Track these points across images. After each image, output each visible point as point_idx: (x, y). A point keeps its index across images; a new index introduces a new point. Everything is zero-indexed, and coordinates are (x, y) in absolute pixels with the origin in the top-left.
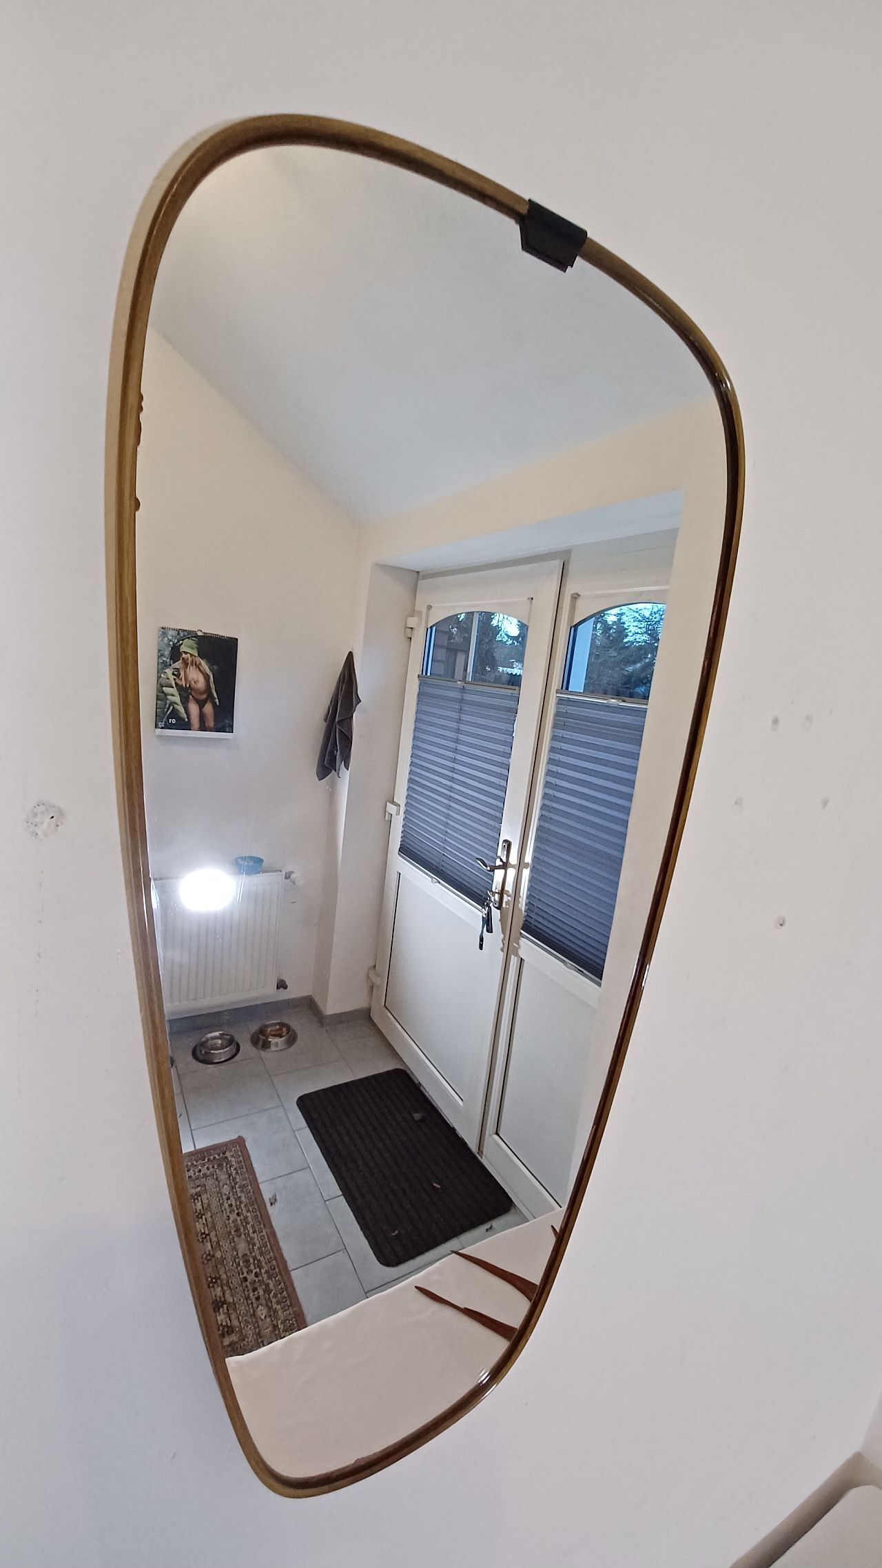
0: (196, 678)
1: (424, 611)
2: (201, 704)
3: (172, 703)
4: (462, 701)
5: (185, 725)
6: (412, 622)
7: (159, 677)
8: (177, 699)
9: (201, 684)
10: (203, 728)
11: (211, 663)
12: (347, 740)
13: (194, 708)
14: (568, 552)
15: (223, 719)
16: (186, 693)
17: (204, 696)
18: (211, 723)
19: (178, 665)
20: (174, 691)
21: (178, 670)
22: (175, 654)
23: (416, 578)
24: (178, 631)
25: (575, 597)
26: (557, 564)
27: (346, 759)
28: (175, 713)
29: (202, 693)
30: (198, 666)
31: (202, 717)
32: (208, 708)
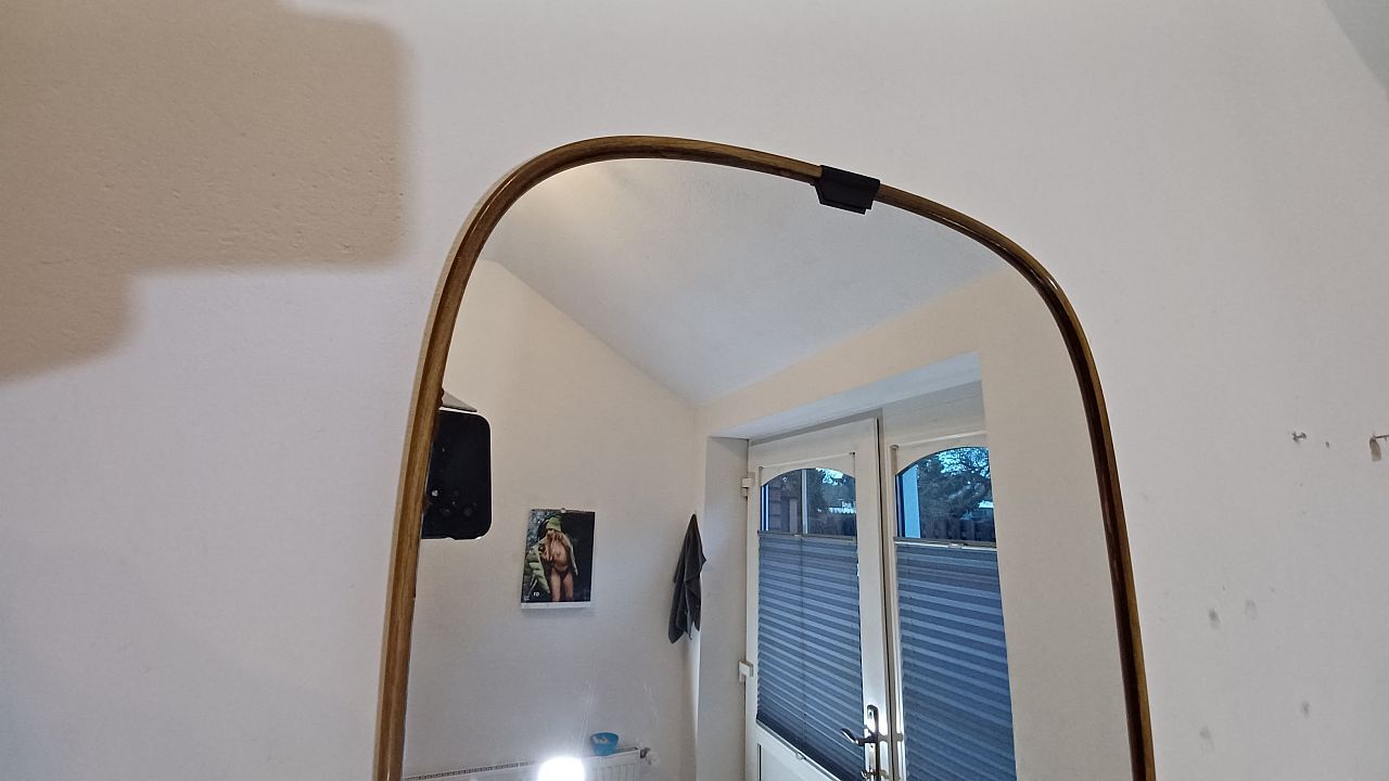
0: (558, 551)
1: (756, 471)
2: (562, 576)
3: (537, 577)
4: (801, 553)
5: (548, 598)
6: (747, 483)
7: (527, 554)
8: (541, 573)
9: (563, 557)
10: (563, 599)
11: (571, 536)
12: (696, 600)
13: (556, 580)
14: (880, 410)
15: (582, 590)
16: (549, 566)
17: (565, 568)
18: (570, 593)
19: (542, 541)
20: (539, 565)
21: (544, 545)
22: (542, 531)
23: (746, 445)
24: (545, 511)
25: (894, 449)
26: (872, 422)
27: (697, 619)
28: (539, 587)
29: (563, 565)
30: (560, 540)
31: (563, 587)
32: (569, 579)
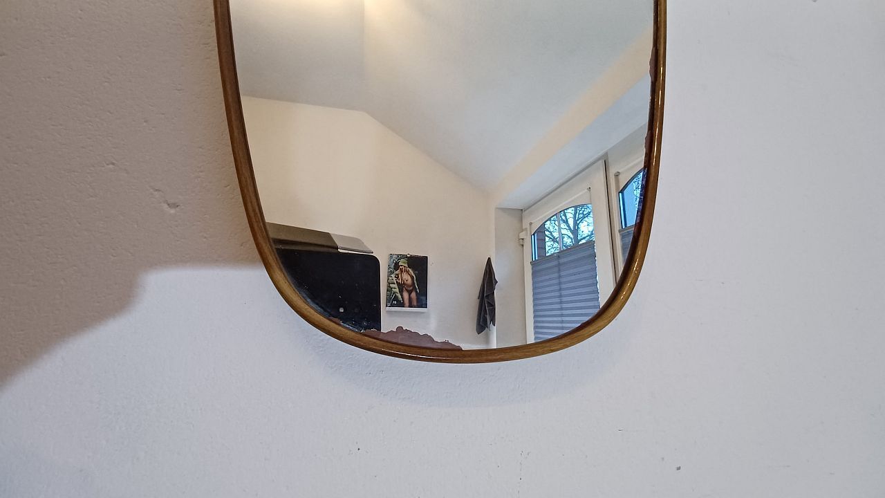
0: (407, 278)
1: (528, 227)
2: (410, 292)
3: (394, 293)
4: (559, 265)
5: (401, 305)
6: (522, 235)
7: (388, 279)
8: (397, 290)
9: (410, 282)
10: (411, 306)
11: (414, 270)
12: (492, 305)
13: (406, 295)
14: (606, 154)
16: (401, 286)
17: (411, 288)
18: (415, 303)
19: (397, 272)
20: (396, 286)
21: (398, 275)
22: (397, 266)
23: (520, 213)
24: (398, 255)
25: (617, 175)
26: (601, 163)
27: (493, 320)
28: (396, 298)
29: (411, 286)
30: (408, 272)
31: (410, 299)
32: (413, 294)
